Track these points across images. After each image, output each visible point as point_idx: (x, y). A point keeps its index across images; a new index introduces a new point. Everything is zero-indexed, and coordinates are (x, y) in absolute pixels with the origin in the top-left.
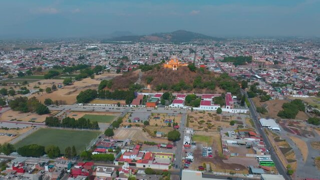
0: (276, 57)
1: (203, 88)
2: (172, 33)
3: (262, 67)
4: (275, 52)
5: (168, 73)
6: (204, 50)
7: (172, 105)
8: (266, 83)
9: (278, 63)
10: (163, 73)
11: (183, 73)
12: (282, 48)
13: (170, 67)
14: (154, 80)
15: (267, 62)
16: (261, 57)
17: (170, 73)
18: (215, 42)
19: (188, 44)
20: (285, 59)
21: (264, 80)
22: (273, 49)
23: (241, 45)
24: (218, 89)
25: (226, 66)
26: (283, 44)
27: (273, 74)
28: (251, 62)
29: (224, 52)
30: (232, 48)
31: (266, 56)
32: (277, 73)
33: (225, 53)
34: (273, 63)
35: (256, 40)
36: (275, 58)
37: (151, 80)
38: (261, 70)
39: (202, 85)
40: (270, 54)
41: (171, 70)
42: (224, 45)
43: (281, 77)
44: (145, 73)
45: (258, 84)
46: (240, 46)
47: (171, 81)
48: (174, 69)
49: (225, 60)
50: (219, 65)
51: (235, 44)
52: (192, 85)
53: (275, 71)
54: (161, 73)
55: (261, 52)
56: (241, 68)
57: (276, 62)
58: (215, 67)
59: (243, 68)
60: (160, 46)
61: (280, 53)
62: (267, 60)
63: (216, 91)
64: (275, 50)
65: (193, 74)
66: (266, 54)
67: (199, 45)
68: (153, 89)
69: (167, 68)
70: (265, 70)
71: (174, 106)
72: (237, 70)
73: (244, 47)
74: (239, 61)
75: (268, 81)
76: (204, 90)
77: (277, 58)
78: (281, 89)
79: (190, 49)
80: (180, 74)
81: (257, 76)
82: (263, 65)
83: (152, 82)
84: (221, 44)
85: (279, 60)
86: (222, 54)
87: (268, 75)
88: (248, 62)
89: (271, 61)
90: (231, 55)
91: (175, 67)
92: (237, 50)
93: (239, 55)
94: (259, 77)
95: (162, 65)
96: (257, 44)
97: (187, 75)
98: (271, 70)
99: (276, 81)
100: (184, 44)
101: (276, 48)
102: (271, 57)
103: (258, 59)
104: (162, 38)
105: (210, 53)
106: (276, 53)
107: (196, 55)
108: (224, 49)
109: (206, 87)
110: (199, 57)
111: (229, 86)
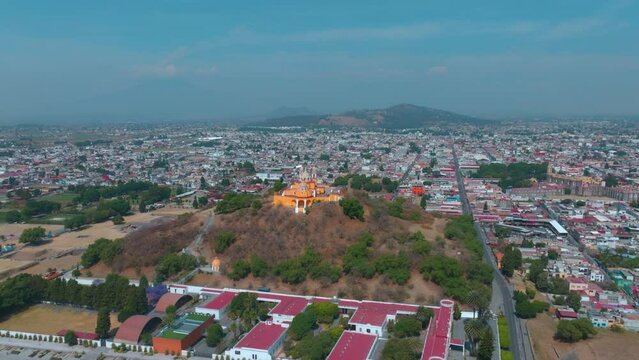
0: (611, 164)
1: (370, 277)
2: (387, 110)
3: (573, 191)
4: (607, 152)
5: (280, 222)
6: (442, 146)
7: (233, 351)
8: (582, 249)
9: (616, 184)
10: (267, 220)
11: (324, 224)
12: (624, 142)
13: (287, 203)
14: (238, 243)
15: (586, 180)
16: (572, 165)
17: (286, 222)
18: (472, 128)
19: (413, 132)
20: (635, 170)
21: (574, 237)
22: (603, 144)
23: (529, 133)
24: (417, 280)
25: (479, 188)
26: (627, 133)
27: (602, 219)
28: (545, 178)
29: (486, 151)
30: (507, 140)
31: (586, 162)
32: (613, 213)
33: (489, 155)
34: (604, 184)
35: (564, 123)
36: (607, 166)
37: (229, 242)
38: (567, 202)
39: (370, 265)
40: (597, 157)
41: (289, 213)
42: (492, 135)
43: (627, 229)
44: (223, 219)
45: (554, 255)
46: (527, 138)
47: (281, 247)
48: (297, 210)
49: (483, 172)
50: (461, 187)
51: (515, 133)
52: (340, 264)
53: (608, 207)
54: (262, 222)
55: (575, 152)
56: (517, 197)
57: (611, 181)
58: (450, 194)
59: (519, 198)
60: (353, 136)
61: (620, 154)
62: (587, 174)
63: (411, 287)
64: (608, 145)
65: (354, 227)
66: (584, 158)
67: (436, 134)
68: (223, 272)
69: (280, 205)
70: (580, 205)
71: (241, 357)
72: (504, 205)
73: (534, 139)
74: (513, 176)
75: (589, 245)
76: (373, 285)
77: (614, 168)
78: (630, 278)
79: (411, 144)
80: (311, 228)
81: (555, 223)
82: (577, 188)
83: (231, 248)
84: (485, 133)
85: (617, 173)
86: (479, 157)
87: (589, 221)
88: (539, 180)
89: (599, 176)
90: (500, 161)
91: (301, 204)
92: (519, 145)
93: (519, 159)
94: (561, 229)
95: (269, 199)
96: (565, 133)
97: (334, 230)
98: (599, 203)
99: (612, 242)
100: (405, 133)
101: (611, 142)
102: (598, 166)
103: (564, 169)
104: (365, 120)
105: (453, 153)
106: (612, 154)
107: (418, 158)
108: (489, 145)
109: (382, 272)
110: (422, 165)
111: (452, 275)
